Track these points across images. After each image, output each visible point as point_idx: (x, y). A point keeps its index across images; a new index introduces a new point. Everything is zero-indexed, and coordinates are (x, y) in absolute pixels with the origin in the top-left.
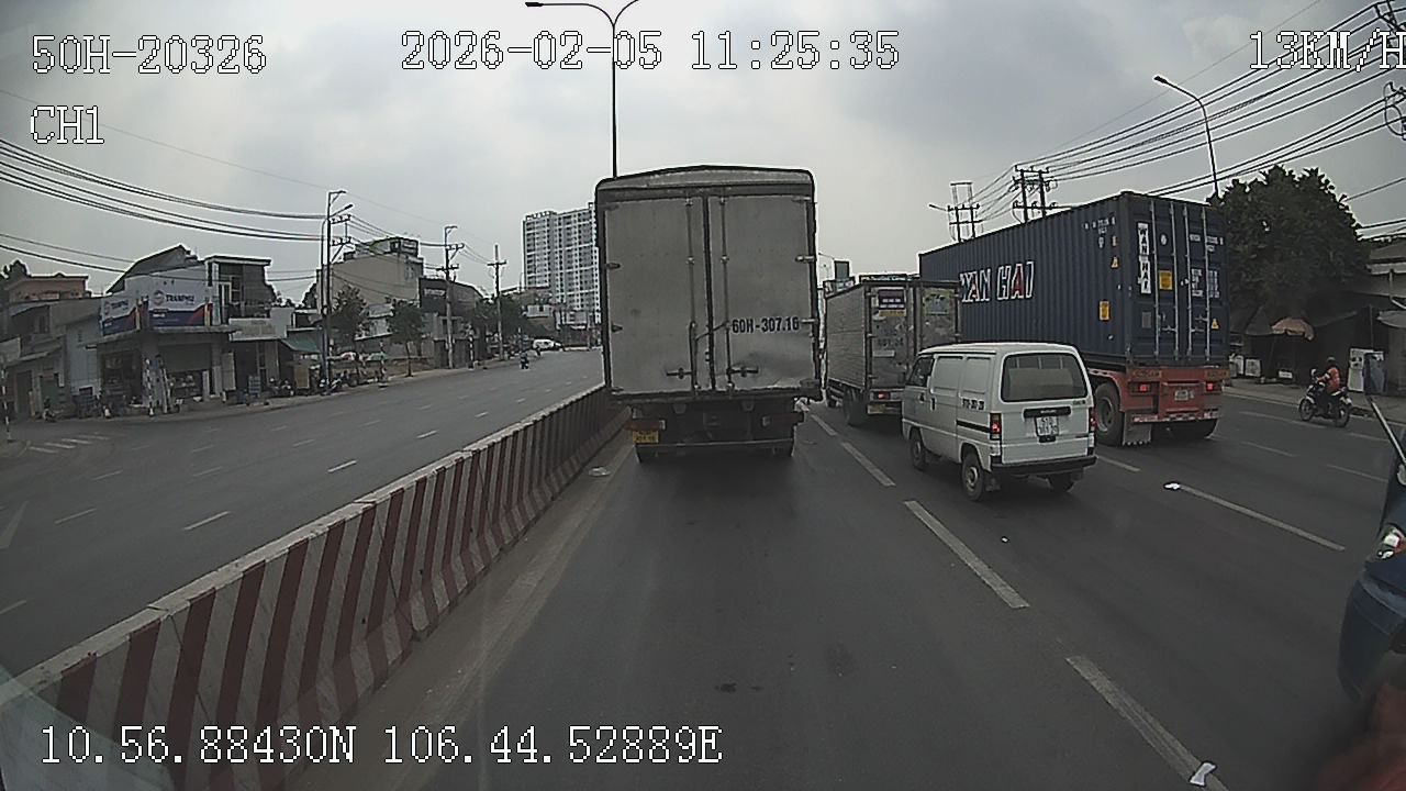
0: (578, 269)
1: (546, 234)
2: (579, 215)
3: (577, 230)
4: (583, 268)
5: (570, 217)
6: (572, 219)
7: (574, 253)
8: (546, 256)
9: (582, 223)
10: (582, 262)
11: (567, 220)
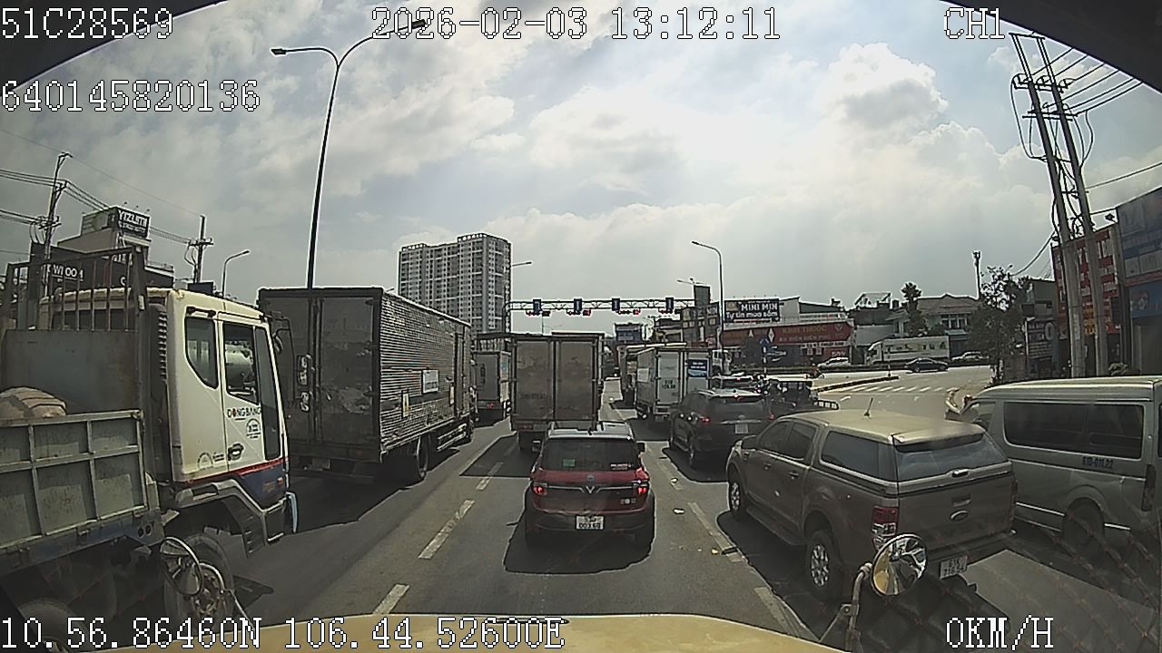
0: (447, 298)
1: (418, 265)
2: (449, 248)
3: (446, 262)
4: (450, 298)
5: (440, 250)
6: (443, 252)
7: (443, 283)
8: (418, 285)
9: (451, 256)
10: (450, 293)
11: (439, 253)
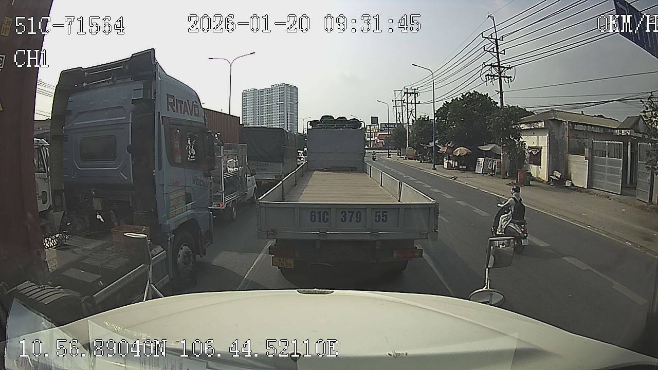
0: (266, 115)
1: (252, 99)
2: (267, 91)
3: (266, 97)
5: (263, 91)
7: (264, 107)
9: (268, 94)
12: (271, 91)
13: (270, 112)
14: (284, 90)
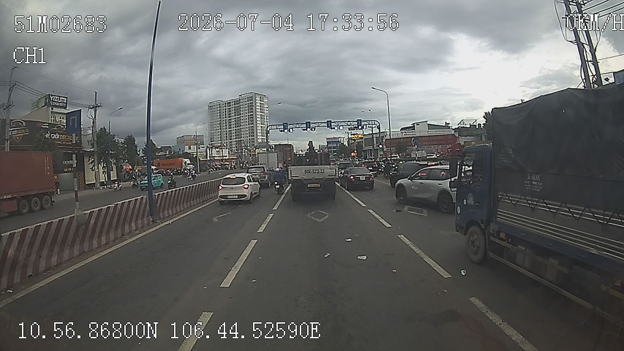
2: (235, 101)
4: (236, 128)
5: (230, 103)
7: (232, 120)
8: (219, 122)
9: (236, 106)
12: (238, 102)
13: (239, 125)
14: (252, 100)
